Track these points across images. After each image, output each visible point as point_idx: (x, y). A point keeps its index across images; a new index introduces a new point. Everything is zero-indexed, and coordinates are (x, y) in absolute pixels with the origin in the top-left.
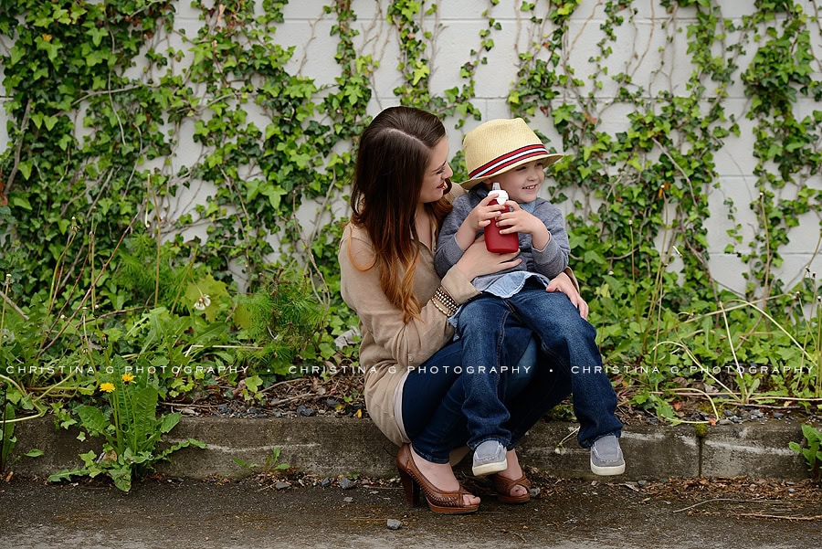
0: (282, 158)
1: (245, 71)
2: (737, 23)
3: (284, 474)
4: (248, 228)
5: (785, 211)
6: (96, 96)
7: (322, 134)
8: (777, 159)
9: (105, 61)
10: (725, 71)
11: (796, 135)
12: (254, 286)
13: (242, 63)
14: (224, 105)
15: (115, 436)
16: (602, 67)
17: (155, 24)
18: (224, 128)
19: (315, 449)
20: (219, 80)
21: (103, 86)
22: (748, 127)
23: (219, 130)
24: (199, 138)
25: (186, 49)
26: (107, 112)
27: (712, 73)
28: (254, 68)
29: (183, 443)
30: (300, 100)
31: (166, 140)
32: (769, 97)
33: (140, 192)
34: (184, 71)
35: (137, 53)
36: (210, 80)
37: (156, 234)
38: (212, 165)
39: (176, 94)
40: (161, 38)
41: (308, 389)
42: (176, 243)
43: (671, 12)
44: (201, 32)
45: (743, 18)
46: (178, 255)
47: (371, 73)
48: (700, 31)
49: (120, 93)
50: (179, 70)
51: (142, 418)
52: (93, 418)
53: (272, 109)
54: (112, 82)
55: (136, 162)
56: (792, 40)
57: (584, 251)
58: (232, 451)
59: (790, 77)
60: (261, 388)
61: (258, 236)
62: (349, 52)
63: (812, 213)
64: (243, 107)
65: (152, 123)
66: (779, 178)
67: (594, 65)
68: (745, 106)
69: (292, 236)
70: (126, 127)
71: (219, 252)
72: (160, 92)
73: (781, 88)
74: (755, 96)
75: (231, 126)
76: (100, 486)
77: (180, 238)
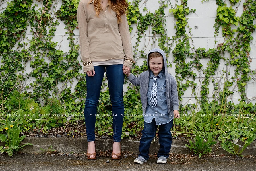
0: (54, 71)
1: (44, 48)
2: (171, 38)
3: (53, 152)
4: (44, 89)
5: (183, 86)
6: (5, 54)
7: (65, 65)
8: (181, 73)
9: (7, 45)
10: (168, 50)
11: (186, 67)
12: (46, 104)
13: (43, 46)
14: (38, 57)
15: (8, 142)
16: (137, 49)
17: (20, 36)
18: (38, 63)
19: (62, 146)
20: (37, 51)
21: (6, 52)
22: (174, 65)
23: (37, 64)
24: (31, 66)
25: (28, 42)
26: (7, 59)
27: (165, 51)
28: (47, 48)
29: (27, 144)
30: (59, 56)
31: (23, 66)
32: (179, 57)
33: (16, 80)
34: (28, 48)
35: (16, 43)
36: (35, 51)
37: (20, 91)
38: (35, 73)
39: (25, 54)
40: (22, 39)
41: (60, 130)
42: (25, 93)
43: (154, 35)
44: (32, 38)
45: (173, 37)
46: (25, 96)
47: (78, 49)
48: (162, 40)
49: (11, 54)
50: (26, 48)
51: (16, 137)
52: (2, 137)
53: (51, 58)
54: (9, 51)
55: (15, 72)
56: (185, 43)
57: (132, 96)
58: (40, 146)
59: (184, 52)
60: (47, 130)
61: (47, 91)
62: (72, 44)
63: (190, 87)
64: (43, 58)
65: (19, 62)
66: (182, 78)
67: (134, 48)
68: (173, 59)
69: (56, 92)
70: (12, 62)
71: (36, 96)
72: (21, 53)
73: (182, 55)
74: (176, 57)
75: (40, 63)
76: (4, 155)
77: (26, 92)
